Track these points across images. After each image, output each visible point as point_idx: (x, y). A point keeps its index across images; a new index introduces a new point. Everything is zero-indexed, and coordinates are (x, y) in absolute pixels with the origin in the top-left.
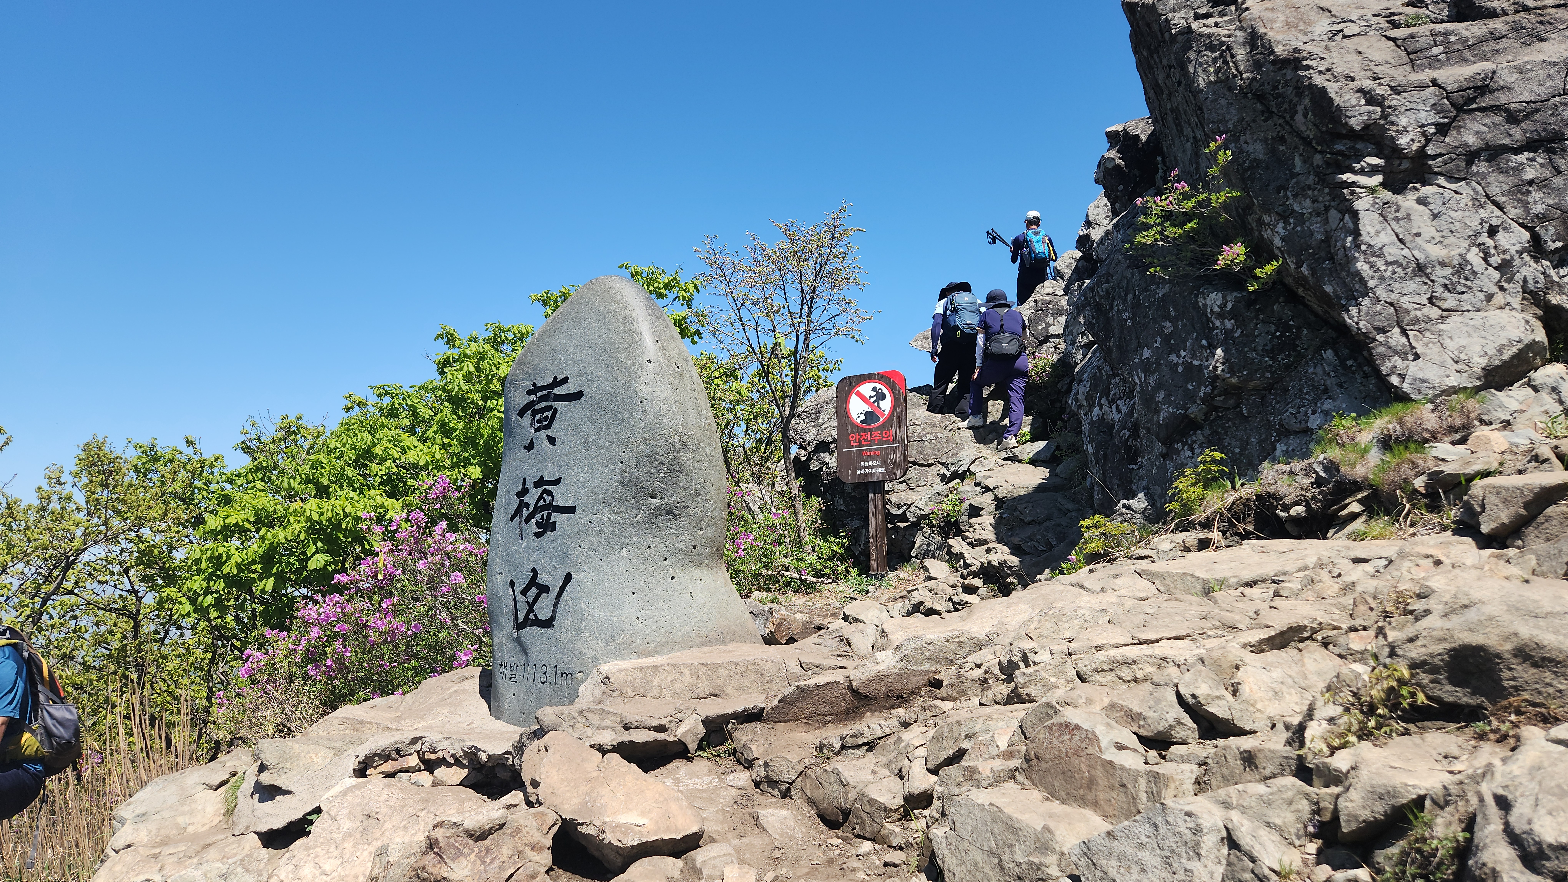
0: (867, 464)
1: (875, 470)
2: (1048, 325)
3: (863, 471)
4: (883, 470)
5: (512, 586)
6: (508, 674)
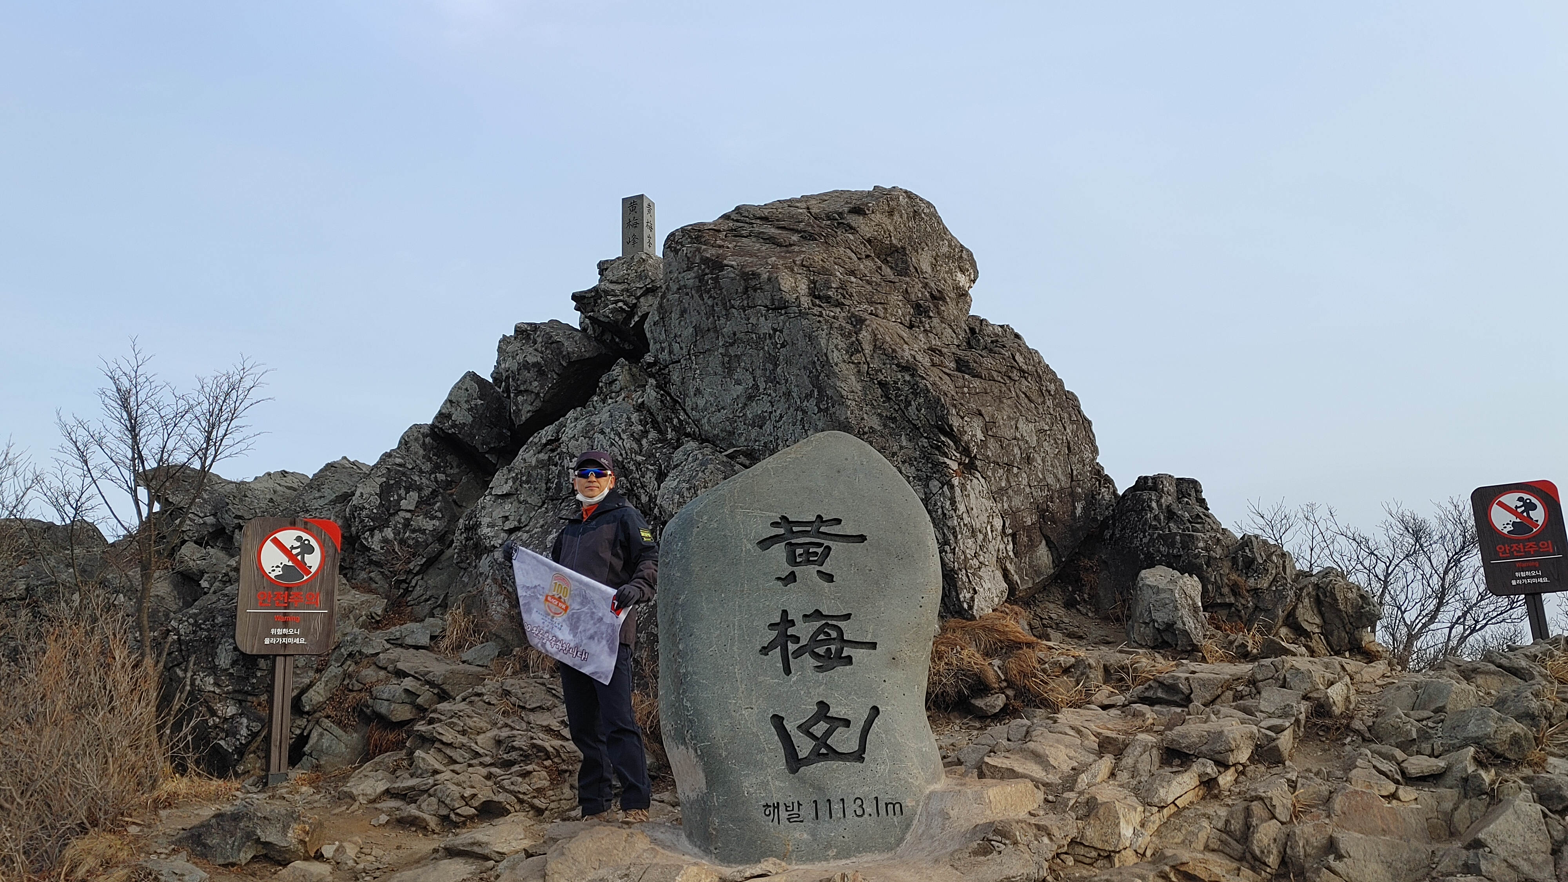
0: (280, 632)
1: (291, 640)
2: (400, 498)
3: (273, 640)
4: (302, 641)
5: (778, 721)
6: (784, 815)
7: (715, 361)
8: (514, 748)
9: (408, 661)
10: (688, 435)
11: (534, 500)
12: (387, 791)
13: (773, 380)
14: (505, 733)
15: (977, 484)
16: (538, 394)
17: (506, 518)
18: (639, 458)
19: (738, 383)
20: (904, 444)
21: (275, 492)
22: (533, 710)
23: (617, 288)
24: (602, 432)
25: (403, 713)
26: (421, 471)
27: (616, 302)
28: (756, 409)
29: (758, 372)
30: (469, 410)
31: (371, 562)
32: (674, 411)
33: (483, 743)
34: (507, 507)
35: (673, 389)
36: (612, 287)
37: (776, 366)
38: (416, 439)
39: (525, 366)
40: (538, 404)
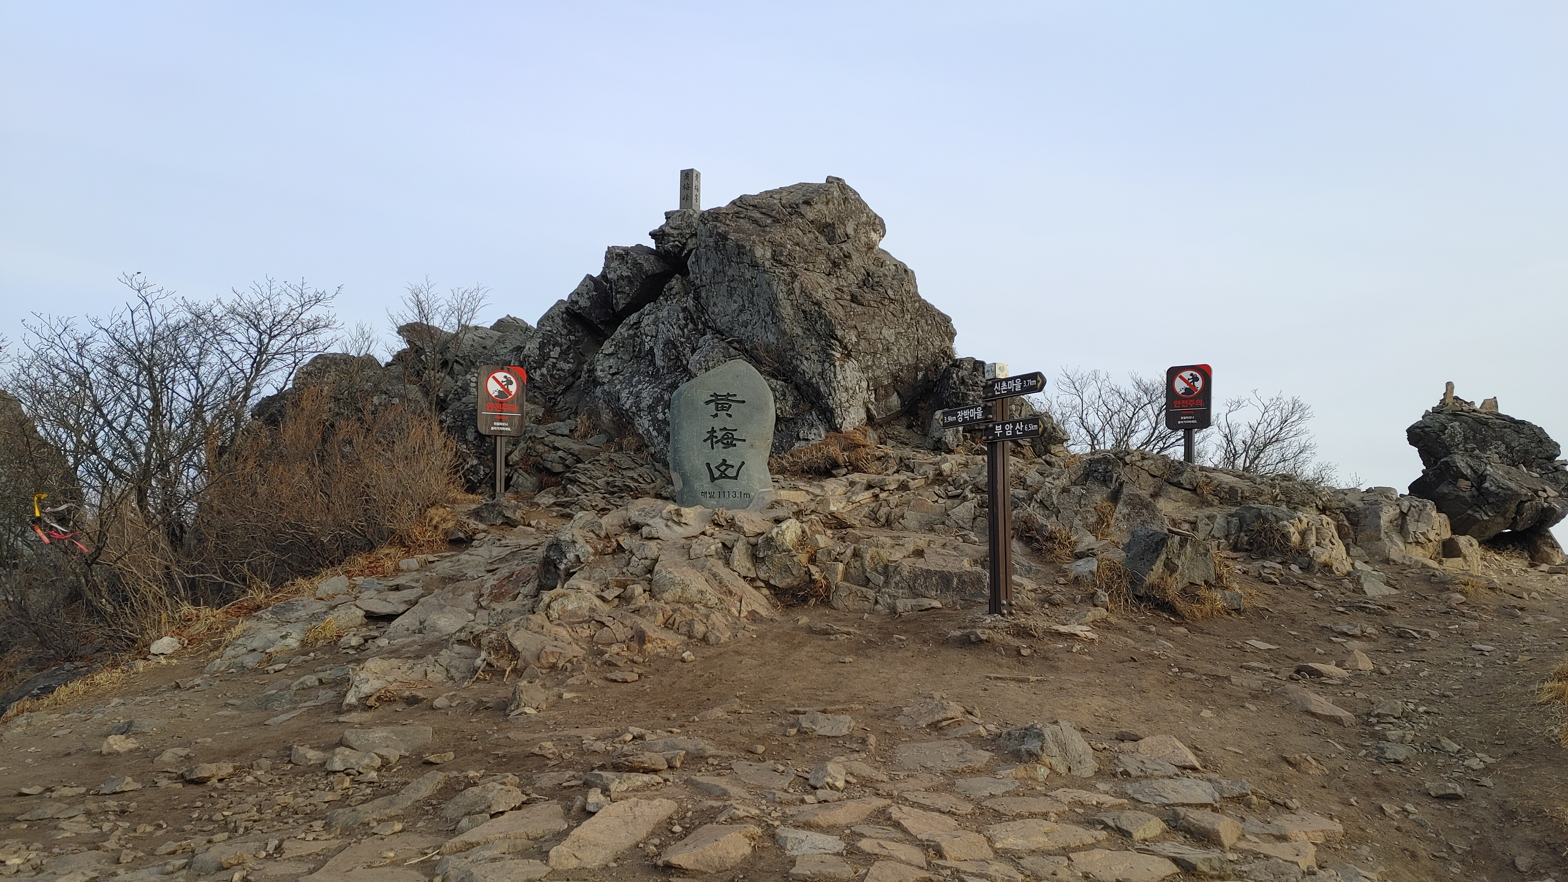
0: (498, 424)
1: (503, 429)
2: (550, 351)
3: (495, 428)
4: (509, 429)
5: (708, 465)
6: (708, 496)
7: (723, 288)
8: (616, 486)
9: (560, 442)
10: (709, 327)
11: (626, 357)
12: (554, 503)
13: (751, 302)
14: (611, 479)
15: (852, 364)
16: (628, 294)
17: (611, 367)
18: (683, 340)
19: (735, 302)
20: (813, 343)
21: (474, 340)
22: (625, 469)
23: (675, 232)
24: (663, 323)
25: (558, 468)
26: (561, 334)
27: (674, 241)
28: (744, 317)
29: (745, 298)
30: (588, 298)
31: (535, 387)
32: (703, 314)
33: (600, 483)
34: (612, 360)
35: (702, 301)
36: (672, 231)
37: (753, 296)
38: (558, 316)
39: (621, 277)
40: (628, 299)
